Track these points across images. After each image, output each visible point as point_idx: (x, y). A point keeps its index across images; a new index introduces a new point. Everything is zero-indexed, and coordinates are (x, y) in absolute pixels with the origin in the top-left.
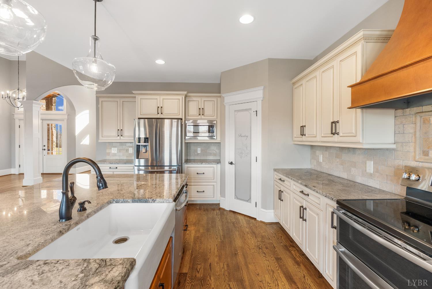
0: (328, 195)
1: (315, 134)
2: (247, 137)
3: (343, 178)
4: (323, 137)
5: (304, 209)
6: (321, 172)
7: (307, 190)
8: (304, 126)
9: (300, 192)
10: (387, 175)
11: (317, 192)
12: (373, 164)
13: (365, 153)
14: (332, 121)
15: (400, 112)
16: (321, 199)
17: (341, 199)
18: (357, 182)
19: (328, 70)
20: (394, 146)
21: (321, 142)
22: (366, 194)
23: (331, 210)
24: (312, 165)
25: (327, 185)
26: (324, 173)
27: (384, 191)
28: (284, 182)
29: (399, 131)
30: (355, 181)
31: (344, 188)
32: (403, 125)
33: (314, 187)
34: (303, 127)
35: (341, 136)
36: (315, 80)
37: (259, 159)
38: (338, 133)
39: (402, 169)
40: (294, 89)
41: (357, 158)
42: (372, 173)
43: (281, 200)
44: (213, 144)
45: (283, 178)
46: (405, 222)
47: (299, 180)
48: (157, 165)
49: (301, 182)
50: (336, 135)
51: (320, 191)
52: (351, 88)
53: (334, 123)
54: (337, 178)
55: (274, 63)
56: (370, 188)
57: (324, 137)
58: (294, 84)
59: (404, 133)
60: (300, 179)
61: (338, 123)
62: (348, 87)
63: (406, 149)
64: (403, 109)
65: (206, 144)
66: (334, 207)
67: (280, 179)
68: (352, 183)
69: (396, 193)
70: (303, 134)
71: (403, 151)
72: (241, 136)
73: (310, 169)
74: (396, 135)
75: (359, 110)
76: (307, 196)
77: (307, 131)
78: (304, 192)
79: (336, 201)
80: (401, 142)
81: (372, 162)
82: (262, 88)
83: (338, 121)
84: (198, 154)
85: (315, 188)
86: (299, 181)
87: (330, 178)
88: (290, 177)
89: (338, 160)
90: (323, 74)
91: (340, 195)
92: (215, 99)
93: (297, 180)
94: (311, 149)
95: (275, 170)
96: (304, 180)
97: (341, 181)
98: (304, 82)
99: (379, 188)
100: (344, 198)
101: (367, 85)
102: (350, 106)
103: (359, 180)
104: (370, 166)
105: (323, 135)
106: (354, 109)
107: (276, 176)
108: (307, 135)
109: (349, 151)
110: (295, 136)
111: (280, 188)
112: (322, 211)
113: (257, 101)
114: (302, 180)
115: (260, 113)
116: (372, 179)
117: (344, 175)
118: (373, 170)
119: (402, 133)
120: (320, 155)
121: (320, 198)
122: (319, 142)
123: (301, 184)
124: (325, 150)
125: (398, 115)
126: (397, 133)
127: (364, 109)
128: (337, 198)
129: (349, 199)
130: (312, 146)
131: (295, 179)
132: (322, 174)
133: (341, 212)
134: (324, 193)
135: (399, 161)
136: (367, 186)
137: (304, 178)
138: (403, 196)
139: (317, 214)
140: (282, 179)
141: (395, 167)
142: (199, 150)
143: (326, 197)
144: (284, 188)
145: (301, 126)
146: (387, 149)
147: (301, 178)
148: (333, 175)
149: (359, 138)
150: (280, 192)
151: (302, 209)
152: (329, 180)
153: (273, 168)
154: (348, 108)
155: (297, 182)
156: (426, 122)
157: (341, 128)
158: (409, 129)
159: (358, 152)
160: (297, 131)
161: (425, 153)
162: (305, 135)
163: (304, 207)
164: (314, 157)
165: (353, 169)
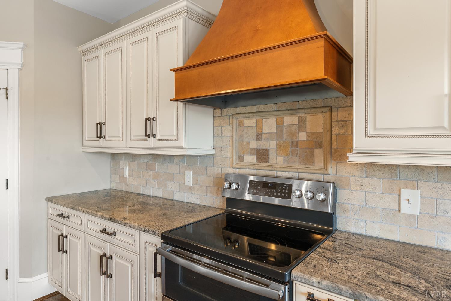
0: (147, 228)
1: (120, 135)
3: (158, 197)
4: (132, 140)
5: (109, 258)
6: (128, 193)
7: (111, 226)
8: (103, 123)
9: (100, 231)
10: (206, 186)
11: (130, 227)
12: (193, 175)
13: (184, 161)
14: (145, 117)
15: (218, 111)
16: (137, 236)
17: (166, 230)
18: (175, 199)
19: (140, 42)
20: (213, 152)
21: (130, 148)
22: (190, 215)
23: (154, 250)
24: (113, 183)
25: (141, 211)
26: (131, 193)
27: (204, 207)
28: (69, 218)
29: (218, 135)
30: (172, 199)
31: (163, 212)
32: (221, 128)
33: (124, 219)
34: (100, 125)
35: (158, 140)
36: (120, 53)
37: (14, 184)
38: (155, 134)
39: (221, 177)
40: (84, 61)
41: (174, 168)
42: (192, 186)
43: (63, 252)
45: (66, 211)
46: (227, 239)
47: (98, 212)
49: (102, 214)
50: (152, 138)
51: (135, 224)
52: (174, 73)
53: (149, 121)
54: (149, 198)
56: (190, 205)
57: (135, 140)
58: (84, 53)
59: (222, 137)
60: (99, 210)
61: (154, 120)
62: (171, 70)
63: (224, 155)
64: (221, 108)
66: (156, 245)
67: (61, 215)
68: (169, 202)
69: (216, 207)
70: (100, 136)
71: (222, 156)
73: (111, 189)
74: (215, 138)
75: (181, 104)
76: (113, 236)
77: (107, 131)
78: (107, 230)
79: (160, 235)
80: (220, 147)
81: (192, 172)
83: (155, 117)
85: (126, 221)
86: (99, 214)
87: (141, 199)
88: (80, 208)
89: (150, 173)
90: (132, 47)
91: (163, 225)
93: (94, 212)
94: (111, 159)
95: (50, 200)
96: (106, 210)
97: (157, 202)
98: (101, 52)
99: (198, 203)
100: (170, 228)
101: (194, 72)
102: (173, 97)
103: (177, 196)
104: (189, 178)
105: (132, 138)
106: (176, 102)
107: (51, 211)
108: (107, 138)
109: (165, 159)
110: (87, 139)
111: (61, 230)
112: (138, 255)
113: (7, 69)
114: (103, 210)
115: (14, 94)
116: (191, 193)
117: (159, 193)
118: (192, 183)
119: (221, 136)
120: (125, 168)
121: (134, 236)
122: (127, 148)
123: (102, 217)
124: (133, 160)
125: (217, 116)
126: (216, 136)
127: (186, 103)
128: (161, 231)
129: (175, 227)
130: (113, 155)
131: (91, 211)
132: (129, 194)
133: (168, 250)
134: (141, 227)
135: (218, 168)
136: (186, 202)
137: (105, 206)
138: (222, 209)
139: (131, 262)
140: (65, 215)
141: (215, 176)
143: (144, 231)
144: (68, 229)
145: (98, 123)
146: (207, 155)
147: (100, 208)
148: (145, 194)
149: (181, 143)
150: (62, 237)
152: (142, 203)
154: (171, 100)
155: (96, 215)
156: (241, 124)
157: (159, 128)
158: (227, 131)
159: (176, 160)
160: (90, 131)
161: (241, 159)
162: (104, 137)
163: (108, 255)
164: (116, 171)
165: (170, 183)
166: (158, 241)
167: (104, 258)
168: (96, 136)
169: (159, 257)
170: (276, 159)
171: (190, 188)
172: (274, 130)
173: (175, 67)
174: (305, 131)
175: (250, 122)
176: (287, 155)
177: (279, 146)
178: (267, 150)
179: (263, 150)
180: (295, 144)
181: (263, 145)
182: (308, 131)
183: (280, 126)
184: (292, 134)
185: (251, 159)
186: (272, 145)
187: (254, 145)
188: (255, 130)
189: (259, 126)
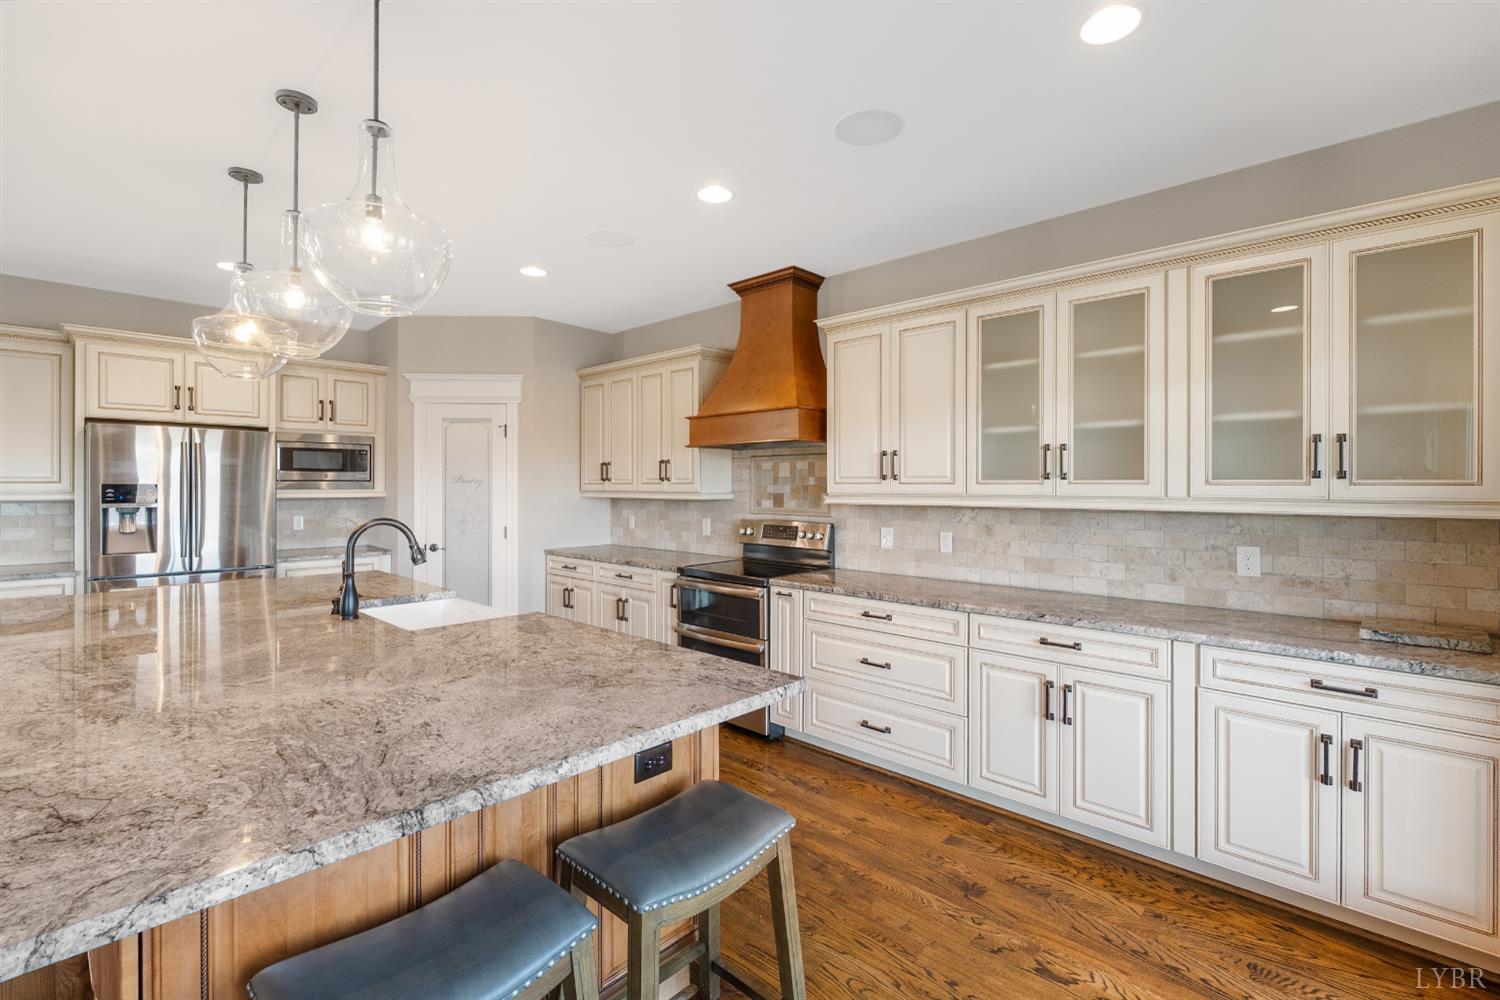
0: (662, 566)
1: (630, 479)
2: (479, 482)
4: (642, 484)
5: (624, 602)
7: (626, 570)
8: (609, 464)
9: (615, 577)
10: (724, 536)
11: (647, 568)
12: (711, 524)
13: (702, 507)
14: (661, 460)
15: (737, 452)
16: (652, 575)
17: (681, 566)
18: (690, 552)
20: (731, 497)
21: (640, 492)
23: (670, 585)
24: (615, 536)
28: (574, 569)
29: (736, 478)
32: (739, 471)
34: (606, 465)
35: (673, 484)
36: (630, 385)
37: (513, 532)
38: (670, 478)
39: (739, 523)
41: (691, 515)
42: (709, 535)
43: (570, 607)
44: (345, 503)
45: (572, 563)
48: (191, 568)
50: (666, 482)
51: (652, 566)
52: (688, 421)
53: (664, 463)
55: (546, 329)
57: (646, 484)
58: (583, 378)
61: (669, 463)
62: (686, 418)
63: (742, 500)
64: (740, 450)
65: (322, 503)
66: (672, 581)
67: (566, 567)
69: (735, 556)
70: (605, 478)
71: (740, 501)
72: (460, 480)
73: (612, 545)
74: (733, 482)
75: (696, 450)
76: (629, 580)
77: (613, 473)
78: (623, 575)
79: (676, 571)
80: (738, 492)
81: (709, 519)
82: (521, 377)
83: (670, 460)
84: (294, 535)
85: (643, 563)
86: (611, 561)
88: (591, 557)
89: (662, 523)
90: (643, 380)
91: (677, 563)
92: (370, 380)
94: (612, 506)
95: (548, 555)
98: (606, 380)
99: (716, 554)
100: (685, 566)
102: (688, 443)
104: (707, 526)
105: (644, 481)
106: (691, 448)
107: (551, 564)
108: (613, 481)
110: (587, 482)
111: (566, 584)
112: (654, 594)
113: (506, 404)
115: (513, 431)
116: (709, 543)
117: (672, 546)
118: (710, 532)
119: (739, 480)
120: (630, 517)
122: (636, 492)
123: (616, 565)
124: (642, 507)
126: (734, 480)
127: (703, 449)
128: (675, 568)
129: (691, 565)
130: (616, 500)
133: (685, 580)
135: (736, 514)
138: (740, 555)
139: (648, 601)
140: (570, 566)
141: (732, 523)
142: (299, 522)
143: (659, 570)
144: (574, 581)
145: (603, 464)
146: (725, 500)
149: (697, 487)
150: (568, 591)
151: (621, 603)
153: (544, 548)
154: (686, 446)
156: (759, 467)
157: (674, 472)
158: (746, 474)
159: (692, 506)
160: (592, 473)
161: (759, 504)
162: (609, 480)
163: (623, 599)
164: (617, 521)
165: (684, 534)
166: (674, 575)
167: (621, 604)
168: (600, 477)
169: (675, 590)
170: (790, 504)
171: (708, 537)
172: (788, 475)
173: (690, 415)
174: (814, 476)
175: (767, 465)
176: (799, 499)
177: (793, 490)
178: (783, 495)
179: (778, 494)
180: (806, 488)
181: (779, 489)
182: (816, 475)
183: (793, 469)
184: (804, 479)
185: (768, 504)
186: (786, 489)
187: (771, 489)
188: (772, 474)
189: (775, 469)
